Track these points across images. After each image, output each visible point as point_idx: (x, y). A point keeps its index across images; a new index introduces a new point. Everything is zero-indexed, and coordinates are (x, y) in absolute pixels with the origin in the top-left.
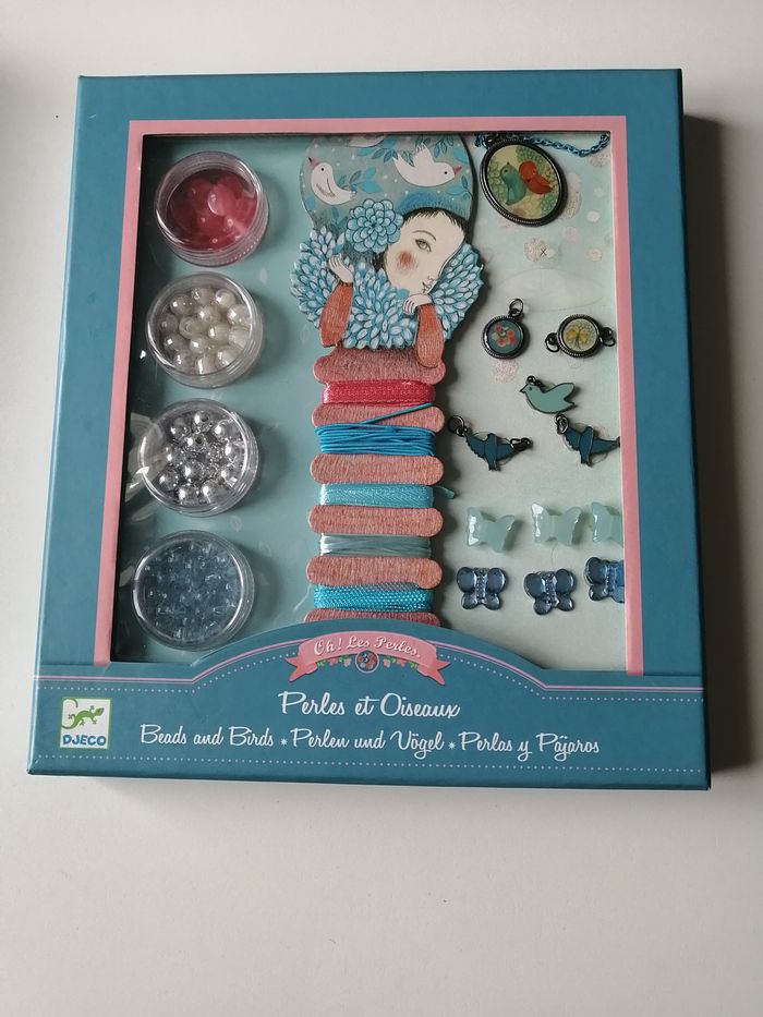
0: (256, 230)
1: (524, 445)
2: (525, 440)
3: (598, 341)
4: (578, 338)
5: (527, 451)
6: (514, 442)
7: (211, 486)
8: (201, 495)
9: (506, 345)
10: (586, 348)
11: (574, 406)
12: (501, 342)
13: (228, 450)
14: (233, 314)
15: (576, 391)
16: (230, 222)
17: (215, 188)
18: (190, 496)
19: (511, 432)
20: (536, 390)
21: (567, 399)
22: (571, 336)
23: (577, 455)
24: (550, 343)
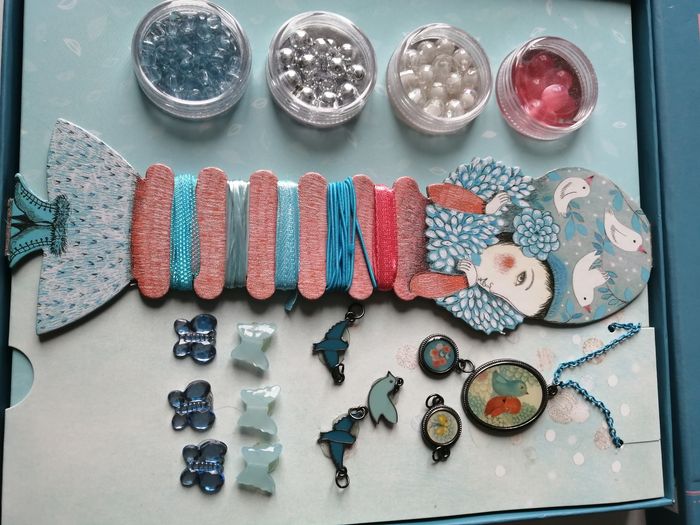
0: (530, 127)
1: (338, 378)
2: (343, 377)
3: (438, 445)
4: (440, 425)
5: (331, 381)
6: (341, 367)
7: (295, 77)
8: (286, 69)
9: (431, 358)
10: (431, 434)
11: (375, 423)
12: (435, 353)
13: (329, 95)
14: (455, 104)
15: (390, 425)
16: (537, 104)
17: (567, 92)
18: (284, 59)
19: (351, 365)
20: (391, 387)
21: (382, 417)
22: (441, 419)
23: (328, 428)
24: (434, 400)
